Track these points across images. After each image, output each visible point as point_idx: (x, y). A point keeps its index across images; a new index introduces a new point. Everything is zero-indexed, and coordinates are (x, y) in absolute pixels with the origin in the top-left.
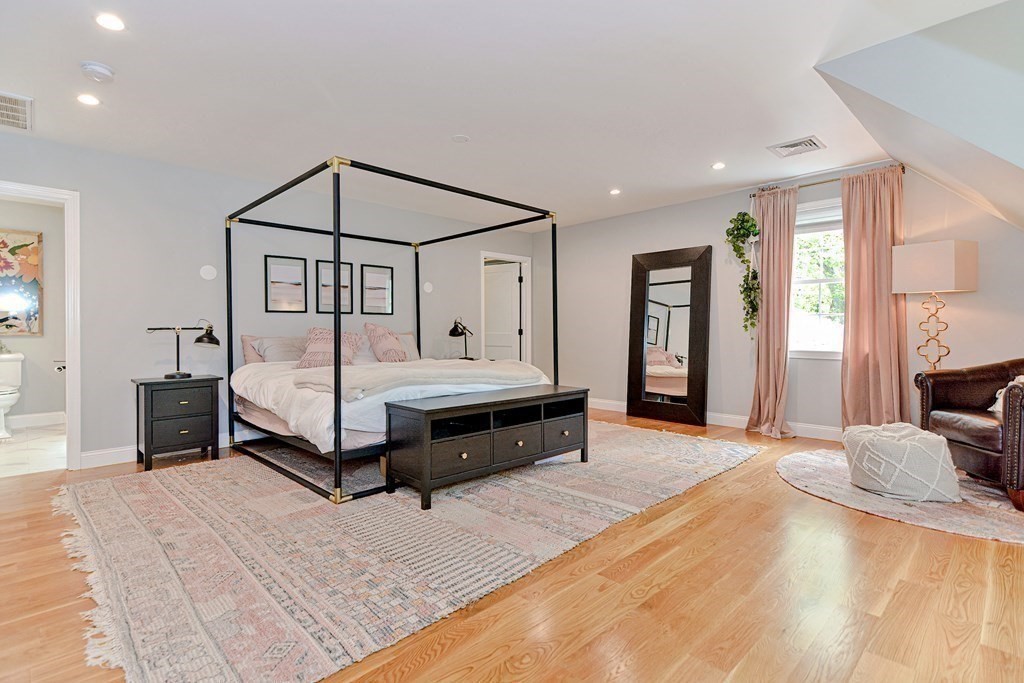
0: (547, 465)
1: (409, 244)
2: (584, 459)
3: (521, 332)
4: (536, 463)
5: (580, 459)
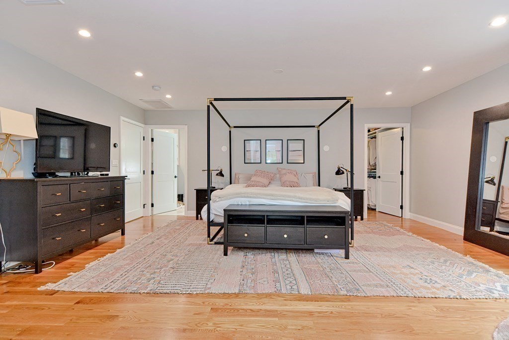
0: (323, 254)
1: (314, 127)
2: (347, 257)
3: (402, 173)
4: (316, 251)
5: (344, 256)
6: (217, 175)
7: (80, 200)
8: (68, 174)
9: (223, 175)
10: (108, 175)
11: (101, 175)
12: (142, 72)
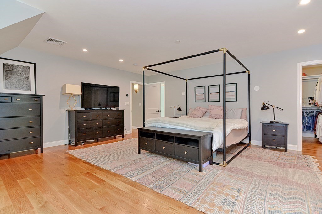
6: (177, 110)
7: (96, 120)
8: (99, 109)
9: (181, 110)
10: (119, 109)
11: (116, 109)
12: (123, 59)
